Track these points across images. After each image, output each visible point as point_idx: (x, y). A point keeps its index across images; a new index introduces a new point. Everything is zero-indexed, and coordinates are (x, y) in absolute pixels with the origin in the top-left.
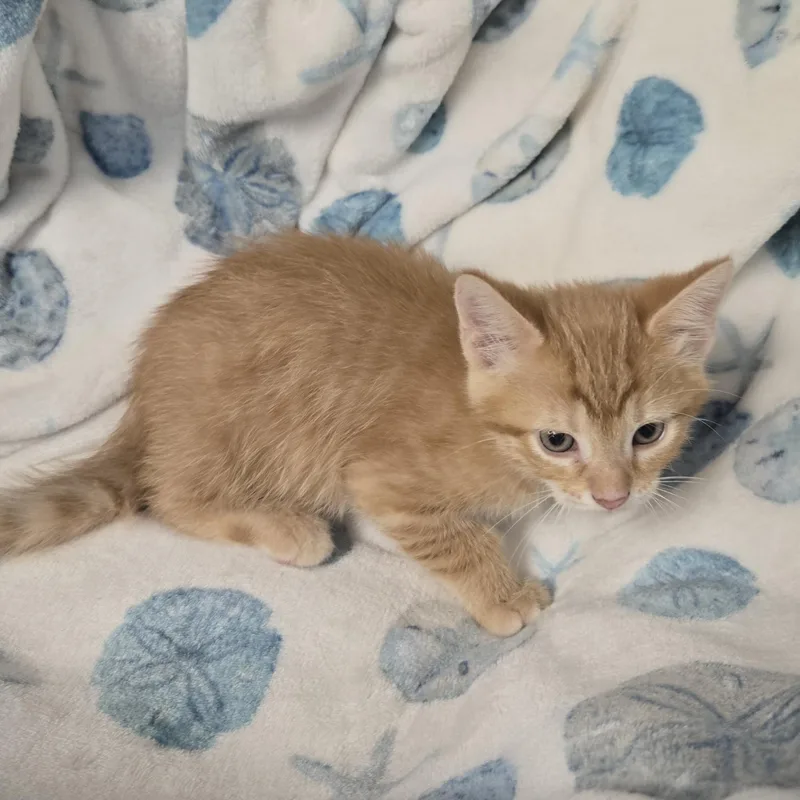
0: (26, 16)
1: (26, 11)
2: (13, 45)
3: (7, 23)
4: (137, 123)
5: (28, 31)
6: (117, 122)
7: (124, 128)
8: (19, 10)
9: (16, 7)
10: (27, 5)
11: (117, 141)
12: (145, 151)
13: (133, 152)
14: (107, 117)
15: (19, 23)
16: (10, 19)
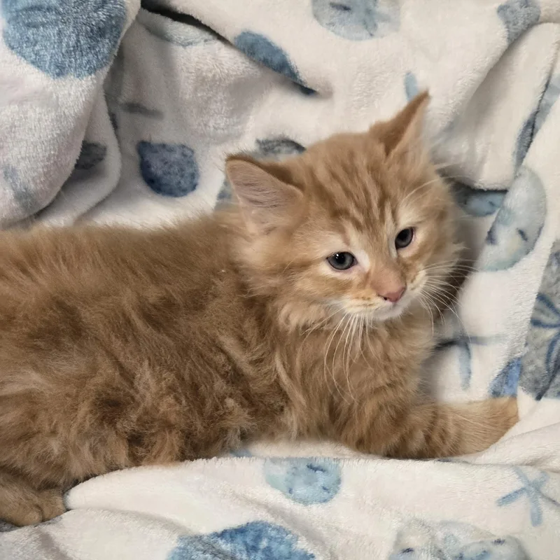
0: (106, 51)
1: (106, 46)
2: (93, 76)
3: (90, 55)
4: (188, 153)
5: (106, 64)
6: (171, 150)
7: (177, 156)
8: (100, 45)
9: (98, 41)
10: (107, 41)
11: (171, 166)
12: (194, 176)
13: (182, 176)
14: (164, 146)
15: (100, 57)
16: (93, 52)
